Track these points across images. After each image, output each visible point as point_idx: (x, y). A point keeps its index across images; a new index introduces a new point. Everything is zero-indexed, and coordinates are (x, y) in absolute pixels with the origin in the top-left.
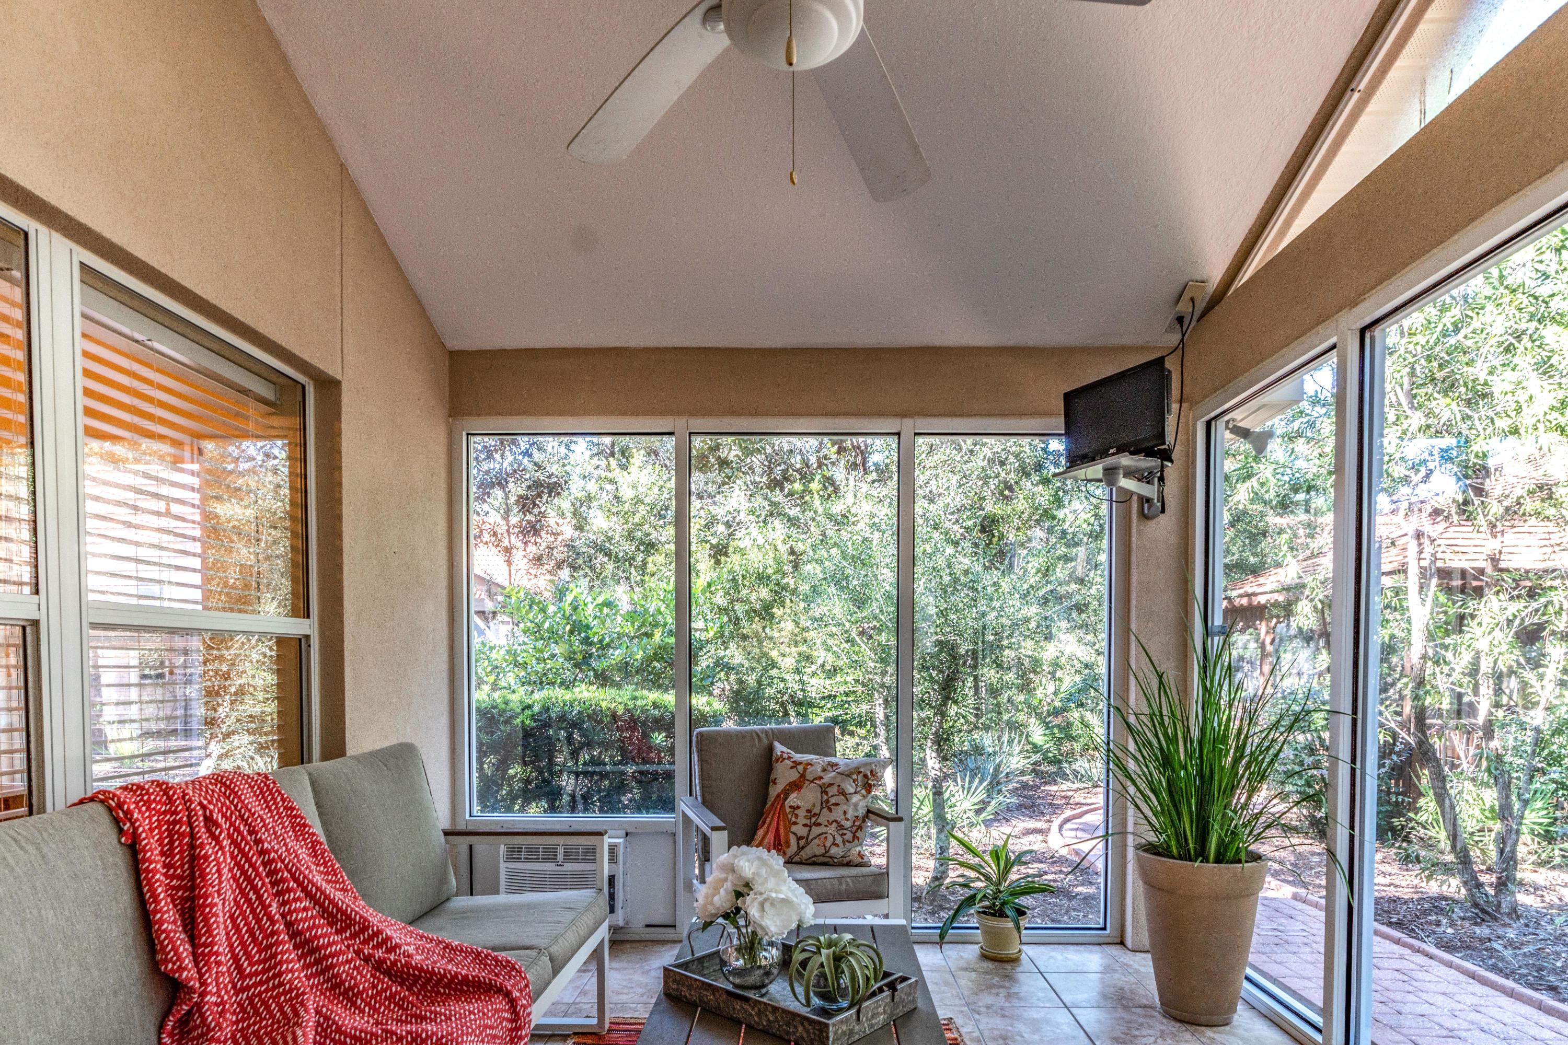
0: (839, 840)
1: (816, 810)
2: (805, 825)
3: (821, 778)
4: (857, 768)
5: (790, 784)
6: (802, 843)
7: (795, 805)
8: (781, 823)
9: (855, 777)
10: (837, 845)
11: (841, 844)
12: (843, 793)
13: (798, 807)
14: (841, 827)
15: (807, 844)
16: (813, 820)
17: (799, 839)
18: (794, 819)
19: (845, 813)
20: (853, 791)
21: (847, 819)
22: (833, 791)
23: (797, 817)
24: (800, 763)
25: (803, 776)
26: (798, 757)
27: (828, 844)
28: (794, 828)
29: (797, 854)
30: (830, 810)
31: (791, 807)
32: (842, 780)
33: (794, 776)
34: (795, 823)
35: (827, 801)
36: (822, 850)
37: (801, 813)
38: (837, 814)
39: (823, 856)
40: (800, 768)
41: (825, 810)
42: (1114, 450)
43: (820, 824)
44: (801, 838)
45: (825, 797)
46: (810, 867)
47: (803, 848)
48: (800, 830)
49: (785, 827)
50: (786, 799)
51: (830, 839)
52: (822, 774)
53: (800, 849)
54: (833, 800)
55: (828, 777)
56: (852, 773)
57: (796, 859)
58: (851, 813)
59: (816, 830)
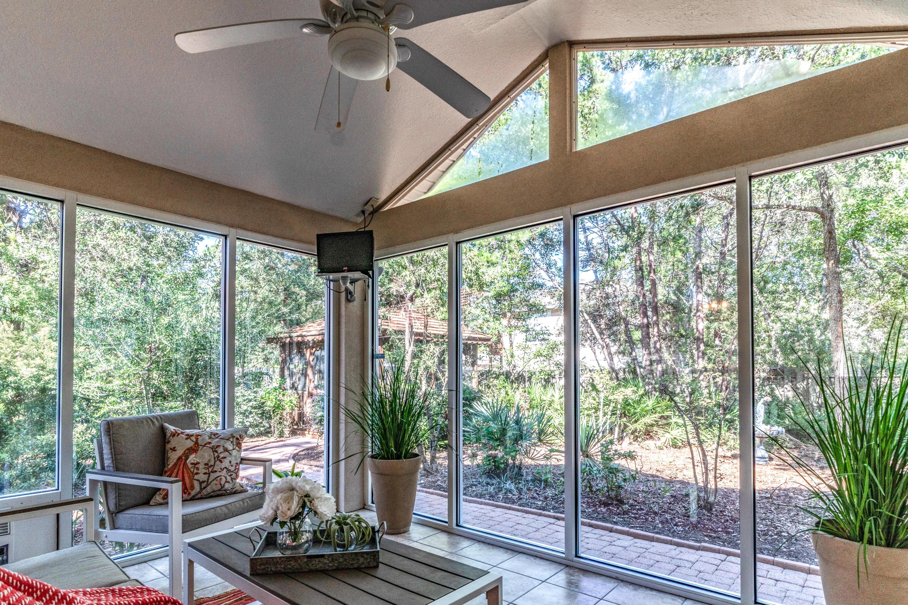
0: (229, 479)
1: (212, 463)
2: (205, 474)
3: (210, 443)
4: (232, 434)
5: (188, 449)
6: (204, 485)
7: (195, 462)
8: (186, 475)
9: (231, 440)
10: (228, 482)
11: (231, 481)
12: (226, 450)
13: (198, 463)
14: (229, 471)
15: (208, 485)
16: (210, 469)
17: (201, 483)
18: (195, 471)
19: (230, 462)
20: (231, 448)
21: (232, 466)
22: (221, 450)
23: (198, 469)
24: (192, 435)
25: (196, 443)
26: (188, 431)
27: (223, 482)
28: (196, 477)
29: (200, 492)
30: (221, 462)
31: (192, 464)
32: (225, 443)
33: (190, 444)
34: (197, 474)
35: (218, 457)
36: (219, 487)
37: (201, 466)
38: (226, 463)
39: (220, 490)
40: (193, 438)
41: (218, 462)
42: (346, 268)
43: (216, 471)
44: (204, 482)
45: (216, 454)
46: (209, 499)
47: (205, 488)
48: (202, 477)
49: (189, 477)
50: (187, 459)
51: (224, 479)
52: (210, 441)
53: (201, 489)
54: (222, 455)
55: (215, 442)
56: (230, 438)
57: (199, 496)
58: (233, 462)
59: (213, 476)
